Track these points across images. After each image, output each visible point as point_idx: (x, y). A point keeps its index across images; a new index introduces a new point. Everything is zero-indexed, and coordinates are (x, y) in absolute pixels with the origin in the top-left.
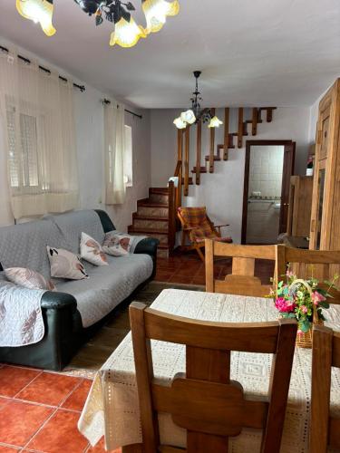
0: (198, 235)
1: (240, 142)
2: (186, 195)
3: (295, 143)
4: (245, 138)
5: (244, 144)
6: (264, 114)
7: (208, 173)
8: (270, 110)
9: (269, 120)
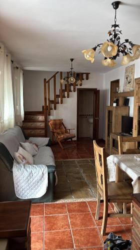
0: (58, 134)
1: (74, 89)
2: (50, 115)
3: (99, 91)
4: (77, 87)
5: (76, 90)
6: (85, 76)
7: (60, 104)
8: (87, 74)
9: (87, 79)
